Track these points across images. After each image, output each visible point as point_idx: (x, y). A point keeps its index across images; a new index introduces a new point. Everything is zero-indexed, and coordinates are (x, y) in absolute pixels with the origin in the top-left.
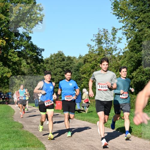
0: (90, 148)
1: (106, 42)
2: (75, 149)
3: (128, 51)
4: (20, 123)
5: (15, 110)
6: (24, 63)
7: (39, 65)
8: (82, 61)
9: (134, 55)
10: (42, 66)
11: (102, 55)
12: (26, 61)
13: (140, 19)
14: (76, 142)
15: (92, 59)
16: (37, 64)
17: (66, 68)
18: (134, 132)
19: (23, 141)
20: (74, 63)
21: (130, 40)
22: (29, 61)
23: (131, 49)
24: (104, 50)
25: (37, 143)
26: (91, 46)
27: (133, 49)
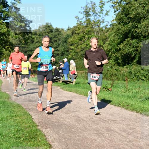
0: (77, 119)
1: (94, 14)
2: (62, 120)
3: (115, 23)
4: (7, 94)
5: (3, 81)
7: (27, 36)
8: (70, 33)
9: (121, 27)
10: (30, 37)
11: (90, 27)
12: (15, 32)
14: (63, 113)
15: (80, 31)
16: (25, 35)
17: (54, 39)
18: (121, 103)
19: (10, 112)
20: (62, 35)
21: (117, 12)
22: (17, 32)
23: (118, 21)
24: (91, 22)
25: (24, 113)
26: (79, 18)
27: (121, 21)
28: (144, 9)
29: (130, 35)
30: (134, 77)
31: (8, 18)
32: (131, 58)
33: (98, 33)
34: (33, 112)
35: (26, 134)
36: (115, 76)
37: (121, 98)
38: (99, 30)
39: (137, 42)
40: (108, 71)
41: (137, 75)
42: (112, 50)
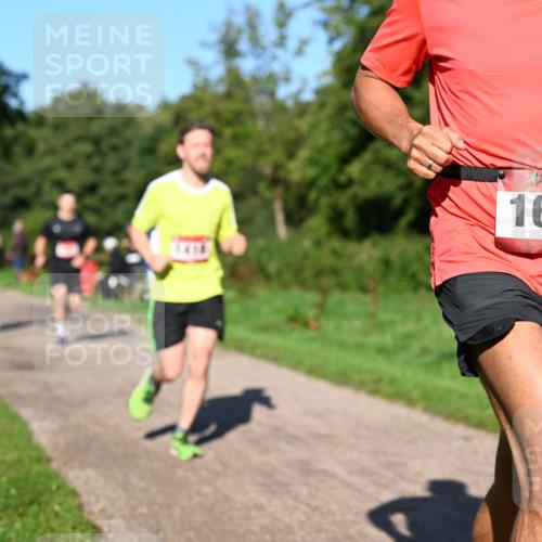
7: (9, 131)
8: (167, 118)
21: (338, 45)
34: (32, 407)
35: (7, 491)
36: (329, 274)
42: (321, 183)
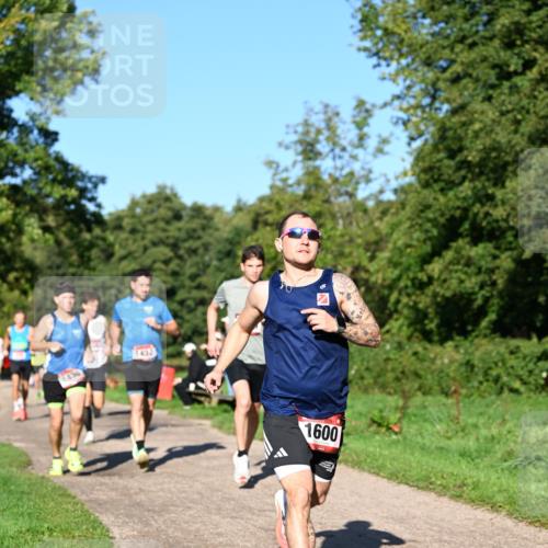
1: (332, 150)
2: (221, 543)
3: (410, 185)
4: (16, 448)
6: (32, 227)
7: (87, 236)
8: (244, 221)
9: (435, 199)
10: (97, 238)
11: (319, 197)
12: (41, 219)
13: (457, 68)
14: (224, 518)
16: (80, 231)
17: (187, 245)
18: (437, 479)
19: (29, 514)
22: (51, 221)
23: (422, 176)
24: (324, 181)
25: (80, 520)
26: (278, 166)
27: (432, 177)
28: (516, 132)
29: (466, 225)
30: (481, 383)
31: (18, 170)
32: (470, 313)
33: (347, 222)
34: (113, 513)
36: (412, 377)
37: (434, 459)
38: (351, 210)
39: (493, 251)
40: (387, 360)
41: (494, 373)
42: (402, 284)
